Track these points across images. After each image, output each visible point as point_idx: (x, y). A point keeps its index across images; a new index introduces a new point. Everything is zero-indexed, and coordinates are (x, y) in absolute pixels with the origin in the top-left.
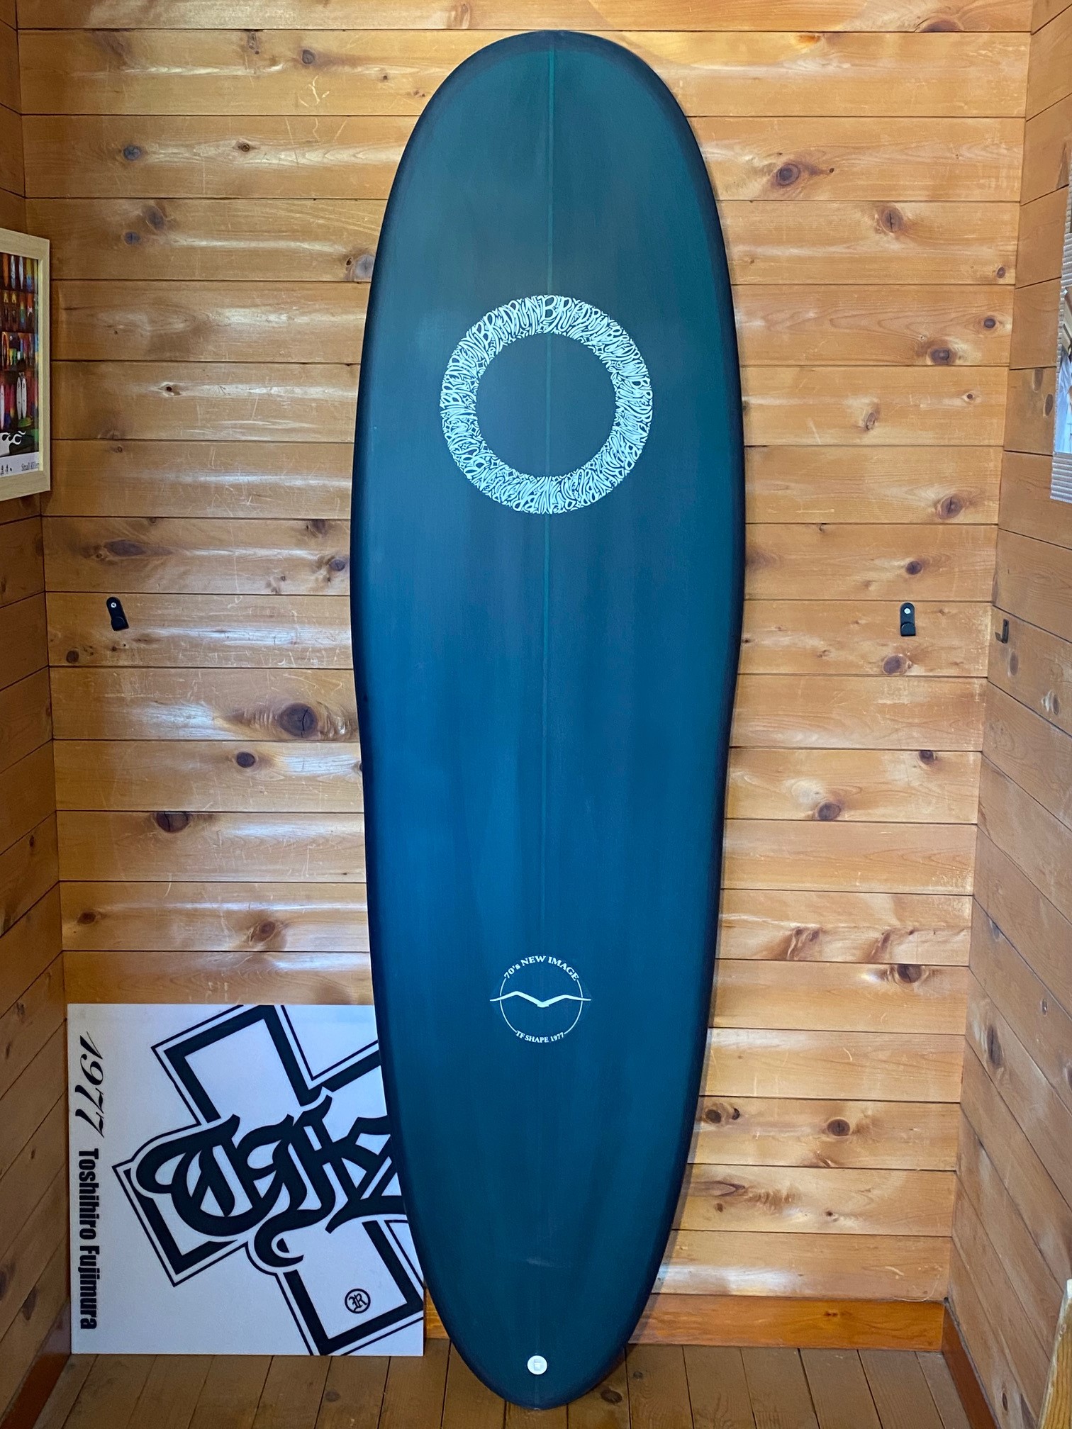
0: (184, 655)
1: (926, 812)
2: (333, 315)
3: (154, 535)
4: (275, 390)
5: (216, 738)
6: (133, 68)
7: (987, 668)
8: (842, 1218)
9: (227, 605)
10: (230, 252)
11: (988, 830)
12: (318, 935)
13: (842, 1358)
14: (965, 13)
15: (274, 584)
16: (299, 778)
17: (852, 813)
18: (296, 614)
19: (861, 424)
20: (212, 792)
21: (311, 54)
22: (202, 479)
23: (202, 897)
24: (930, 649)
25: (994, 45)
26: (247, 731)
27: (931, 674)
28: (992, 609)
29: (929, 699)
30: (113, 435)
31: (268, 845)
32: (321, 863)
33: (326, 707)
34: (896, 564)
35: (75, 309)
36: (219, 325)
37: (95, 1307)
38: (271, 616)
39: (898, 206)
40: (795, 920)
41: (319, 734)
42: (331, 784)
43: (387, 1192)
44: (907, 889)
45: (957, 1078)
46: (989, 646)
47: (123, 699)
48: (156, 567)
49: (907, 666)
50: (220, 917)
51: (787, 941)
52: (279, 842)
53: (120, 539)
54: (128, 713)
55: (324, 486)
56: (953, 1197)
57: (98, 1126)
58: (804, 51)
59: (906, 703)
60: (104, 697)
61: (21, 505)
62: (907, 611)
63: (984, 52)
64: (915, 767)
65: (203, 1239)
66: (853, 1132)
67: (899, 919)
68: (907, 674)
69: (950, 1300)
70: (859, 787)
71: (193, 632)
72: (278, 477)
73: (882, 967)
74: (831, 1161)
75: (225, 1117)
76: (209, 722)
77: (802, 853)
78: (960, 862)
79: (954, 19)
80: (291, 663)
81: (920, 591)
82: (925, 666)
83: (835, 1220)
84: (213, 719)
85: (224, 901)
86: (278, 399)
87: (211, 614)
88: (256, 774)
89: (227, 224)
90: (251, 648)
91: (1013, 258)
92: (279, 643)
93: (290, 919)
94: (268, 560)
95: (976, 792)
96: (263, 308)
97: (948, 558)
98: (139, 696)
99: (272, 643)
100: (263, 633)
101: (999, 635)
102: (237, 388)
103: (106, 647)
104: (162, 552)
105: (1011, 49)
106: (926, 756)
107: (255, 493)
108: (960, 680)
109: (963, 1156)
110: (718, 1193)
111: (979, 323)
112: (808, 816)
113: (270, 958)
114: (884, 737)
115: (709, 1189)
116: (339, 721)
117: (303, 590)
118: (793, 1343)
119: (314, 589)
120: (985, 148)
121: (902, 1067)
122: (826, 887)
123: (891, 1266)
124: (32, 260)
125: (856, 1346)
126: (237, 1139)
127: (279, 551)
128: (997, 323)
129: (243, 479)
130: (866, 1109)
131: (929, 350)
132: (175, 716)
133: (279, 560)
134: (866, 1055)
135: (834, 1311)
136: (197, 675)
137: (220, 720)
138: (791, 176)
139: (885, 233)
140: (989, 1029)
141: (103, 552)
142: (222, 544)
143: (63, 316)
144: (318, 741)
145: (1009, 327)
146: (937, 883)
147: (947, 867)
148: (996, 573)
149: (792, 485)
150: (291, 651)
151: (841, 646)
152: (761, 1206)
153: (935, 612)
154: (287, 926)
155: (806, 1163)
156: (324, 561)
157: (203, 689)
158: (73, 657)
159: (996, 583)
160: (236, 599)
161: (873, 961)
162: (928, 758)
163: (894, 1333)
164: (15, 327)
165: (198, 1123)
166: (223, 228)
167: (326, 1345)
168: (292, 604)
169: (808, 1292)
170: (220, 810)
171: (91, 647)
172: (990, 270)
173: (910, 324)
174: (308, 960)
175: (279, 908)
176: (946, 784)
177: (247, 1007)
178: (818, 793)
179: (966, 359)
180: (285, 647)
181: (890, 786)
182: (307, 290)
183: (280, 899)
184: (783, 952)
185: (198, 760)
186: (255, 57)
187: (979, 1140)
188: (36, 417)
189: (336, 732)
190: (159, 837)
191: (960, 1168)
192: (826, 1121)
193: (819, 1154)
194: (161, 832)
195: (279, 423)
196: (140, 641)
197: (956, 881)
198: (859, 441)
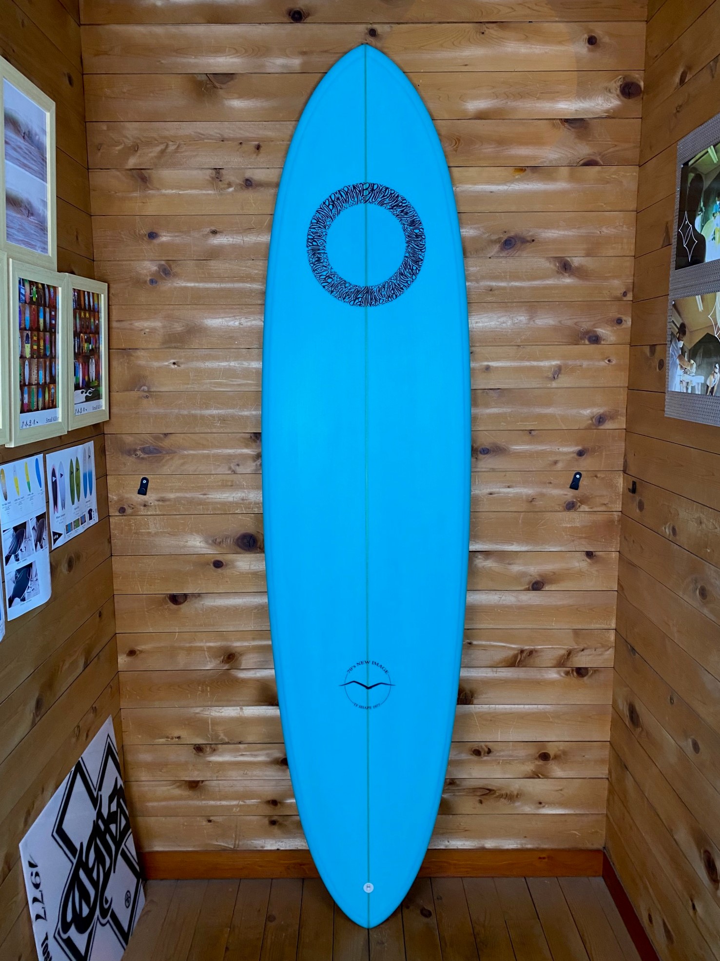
0: (184, 508)
1: (589, 584)
3: (166, 443)
4: (232, 364)
5: (202, 553)
6: (152, 189)
7: (621, 506)
8: (547, 805)
9: (207, 480)
10: (207, 289)
11: (625, 595)
12: (258, 660)
13: (548, 882)
14: (603, 156)
15: (232, 467)
16: (248, 573)
17: (550, 586)
18: (245, 484)
19: (551, 375)
20: (200, 582)
21: (250, 181)
22: (193, 412)
23: (195, 640)
24: (591, 497)
25: (619, 173)
26: (219, 548)
27: (591, 510)
28: (623, 475)
29: (591, 524)
31: (231, 611)
32: (260, 620)
33: (262, 535)
34: (571, 450)
35: (122, 321)
36: (201, 328)
38: (232, 486)
39: (568, 259)
40: (521, 645)
41: (258, 549)
44: (580, 627)
45: (607, 728)
46: (623, 494)
47: (149, 533)
48: (168, 460)
49: (578, 506)
50: (205, 651)
51: (516, 656)
52: (236, 608)
53: (148, 445)
54: (153, 540)
56: (606, 793)
58: (517, 177)
59: (578, 526)
60: (139, 532)
61: (92, 428)
62: (578, 476)
63: (614, 176)
64: (583, 560)
66: (552, 759)
67: (576, 643)
68: (578, 510)
69: (606, 849)
70: (554, 572)
71: (189, 495)
72: (234, 411)
73: (567, 669)
74: (540, 775)
76: (198, 544)
78: (608, 612)
79: (598, 159)
80: (242, 510)
81: (585, 465)
82: (588, 505)
83: (544, 807)
84: (200, 543)
85: (206, 642)
86: (234, 368)
87: (200, 485)
88: (224, 572)
89: (205, 274)
90: (220, 503)
91: (631, 286)
92: (236, 500)
93: (243, 651)
94: (230, 455)
95: (616, 573)
97: (600, 447)
98: (158, 531)
99: (232, 500)
100: (227, 495)
101: (629, 489)
102: (212, 363)
103: (141, 505)
104: (171, 452)
105: (628, 174)
106: (589, 554)
107: (222, 419)
108: (607, 513)
109: (613, 771)
110: (479, 794)
111: (613, 321)
112: (526, 588)
113: (233, 673)
114: (567, 545)
115: (474, 792)
117: (249, 471)
118: (521, 874)
119: (255, 471)
120: (615, 228)
121: (578, 723)
122: (536, 626)
123: (573, 831)
124: (98, 295)
125: (555, 876)
127: (235, 450)
128: (623, 321)
129: (215, 412)
130: (559, 746)
131: (587, 337)
132: (179, 541)
133: (236, 455)
134: (558, 717)
135: (544, 856)
136: (191, 518)
137: (204, 542)
138: (510, 244)
139: (562, 273)
140: (630, 705)
141: (139, 453)
142: (204, 447)
143: (114, 324)
144: (258, 553)
145: (629, 323)
146: (596, 623)
147: (601, 614)
148: (625, 455)
150: (242, 504)
151: (542, 496)
152: (504, 800)
153: (592, 477)
154: (241, 655)
155: (527, 776)
157: (194, 527)
158: (122, 510)
159: (626, 460)
160: (212, 477)
161: (561, 666)
162: (590, 556)
163: (576, 867)
164: (88, 331)
166: (203, 276)
168: (243, 479)
169: (529, 846)
170: (204, 592)
171: (132, 505)
172: (619, 293)
173: (577, 322)
174: (254, 672)
175: (237, 645)
176: (600, 569)
178: (531, 575)
179: (607, 341)
180: (239, 502)
181: (569, 571)
183: (238, 640)
184: (513, 662)
185: (192, 565)
186: (220, 182)
188: (101, 381)
190: (171, 608)
191: (611, 777)
192: (538, 753)
193: (534, 772)
194: (172, 604)
195: (235, 381)
196: (159, 500)
197: (605, 621)
198: (550, 385)
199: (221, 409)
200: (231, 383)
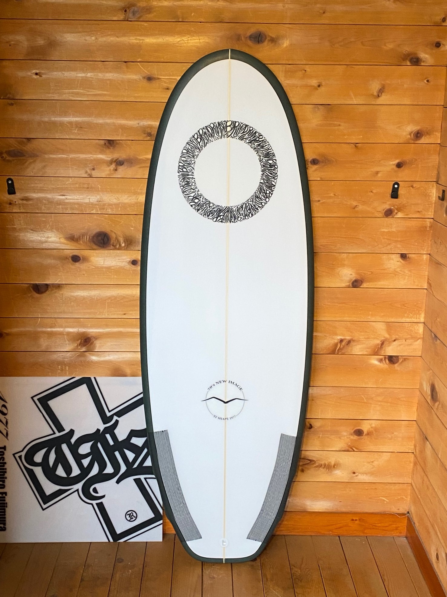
0: (45, 207)
1: (402, 283)
2: (118, 37)
3: (29, 147)
4: (89, 75)
5: (61, 248)
7: (433, 213)
8: (360, 475)
9: (66, 182)
11: (432, 292)
12: (112, 344)
13: (359, 540)
15: (88, 171)
16: (102, 268)
17: (368, 284)
18: (100, 187)
19: (375, 94)
20: (59, 274)
22: (53, 119)
23: (55, 325)
24: (406, 204)
26: (75, 244)
27: (406, 217)
28: (436, 185)
29: (406, 229)
30: (9, 97)
31: (87, 300)
32: (113, 309)
33: (115, 233)
34: (391, 163)
36: (61, 42)
37: (5, 521)
38: (88, 188)
40: (340, 336)
41: (112, 246)
42: (118, 271)
43: (144, 465)
44: (393, 320)
45: (415, 409)
46: (435, 203)
47: (15, 228)
48: (31, 163)
49: (395, 213)
50: (64, 335)
51: (336, 345)
52: (92, 299)
53: (12, 149)
54: (18, 236)
55: (114, 123)
56: (412, 465)
57: (5, 434)
59: (394, 230)
60: (6, 228)
62: (396, 186)
64: (398, 262)
65: (57, 488)
66: (365, 435)
67: (389, 334)
68: (395, 217)
69: (410, 513)
70: (372, 273)
71: (49, 196)
72: (90, 119)
73: (380, 357)
74: (355, 448)
75: (67, 430)
76: (57, 240)
77: (344, 303)
78: (418, 307)
81: (403, 176)
82: (404, 213)
83: (357, 476)
84: (60, 239)
85: (66, 327)
86: (91, 79)
87: (58, 187)
88: (81, 266)
90: (78, 204)
92: (92, 201)
93: (98, 336)
94: (86, 160)
95: (427, 273)
96: (83, 34)
97: (416, 160)
98: (23, 227)
99: (88, 201)
100: (84, 196)
101: (440, 197)
102: (70, 73)
103: (6, 203)
104: (34, 156)
106: (403, 256)
107: (79, 126)
108: (420, 219)
109: (417, 445)
111: (433, 44)
112: (347, 285)
113: (88, 355)
114: (384, 247)
116: (121, 240)
117: (104, 175)
118: (336, 533)
119: (109, 175)
121: (389, 404)
122: (355, 319)
123: (382, 497)
125: (365, 535)
126: (73, 441)
127: (91, 155)
128: (442, 45)
129: (73, 119)
130: (372, 424)
131: (409, 58)
132: (41, 237)
133: (91, 160)
134: (372, 399)
135: (357, 519)
136: (51, 217)
137: (63, 239)
140: (431, 385)
141: (5, 155)
142: (63, 152)
144: (111, 249)
146: (408, 317)
147: (412, 309)
148: (439, 167)
149: (342, 124)
150: (98, 205)
151: (364, 203)
152: (322, 469)
153: (409, 187)
154: (96, 338)
155: (343, 449)
156: (114, 161)
157: (54, 224)
159: (439, 172)
160: (70, 179)
161: (376, 354)
163: (384, 528)
165: (54, 433)
167: (116, 537)
168: (98, 182)
169: (344, 510)
170: (64, 283)
172: (438, 19)
173: (400, 44)
174: (107, 355)
175: (92, 331)
176: (412, 270)
177: (77, 378)
178: (351, 275)
179: (426, 63)
180: (95, 203)
181: (386, 271)
182: (106, 24)
183: (92, 327)
184: (334, 351)
185: (52, 259)
187: (425, 436)
189: (120, 245)
190: (34, 296)
191: (416, 451)
192: (353, 430)
193: (349, 445)
194: (35, 293)
195: (91, 91)
196: (22, 200)
197: (415, 316)
198: (374, 102)
199: (77, 117)
200: (88, 93)
